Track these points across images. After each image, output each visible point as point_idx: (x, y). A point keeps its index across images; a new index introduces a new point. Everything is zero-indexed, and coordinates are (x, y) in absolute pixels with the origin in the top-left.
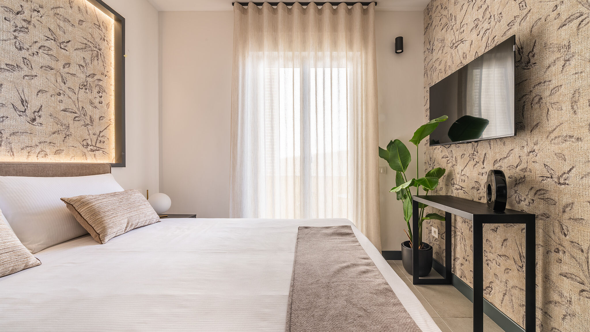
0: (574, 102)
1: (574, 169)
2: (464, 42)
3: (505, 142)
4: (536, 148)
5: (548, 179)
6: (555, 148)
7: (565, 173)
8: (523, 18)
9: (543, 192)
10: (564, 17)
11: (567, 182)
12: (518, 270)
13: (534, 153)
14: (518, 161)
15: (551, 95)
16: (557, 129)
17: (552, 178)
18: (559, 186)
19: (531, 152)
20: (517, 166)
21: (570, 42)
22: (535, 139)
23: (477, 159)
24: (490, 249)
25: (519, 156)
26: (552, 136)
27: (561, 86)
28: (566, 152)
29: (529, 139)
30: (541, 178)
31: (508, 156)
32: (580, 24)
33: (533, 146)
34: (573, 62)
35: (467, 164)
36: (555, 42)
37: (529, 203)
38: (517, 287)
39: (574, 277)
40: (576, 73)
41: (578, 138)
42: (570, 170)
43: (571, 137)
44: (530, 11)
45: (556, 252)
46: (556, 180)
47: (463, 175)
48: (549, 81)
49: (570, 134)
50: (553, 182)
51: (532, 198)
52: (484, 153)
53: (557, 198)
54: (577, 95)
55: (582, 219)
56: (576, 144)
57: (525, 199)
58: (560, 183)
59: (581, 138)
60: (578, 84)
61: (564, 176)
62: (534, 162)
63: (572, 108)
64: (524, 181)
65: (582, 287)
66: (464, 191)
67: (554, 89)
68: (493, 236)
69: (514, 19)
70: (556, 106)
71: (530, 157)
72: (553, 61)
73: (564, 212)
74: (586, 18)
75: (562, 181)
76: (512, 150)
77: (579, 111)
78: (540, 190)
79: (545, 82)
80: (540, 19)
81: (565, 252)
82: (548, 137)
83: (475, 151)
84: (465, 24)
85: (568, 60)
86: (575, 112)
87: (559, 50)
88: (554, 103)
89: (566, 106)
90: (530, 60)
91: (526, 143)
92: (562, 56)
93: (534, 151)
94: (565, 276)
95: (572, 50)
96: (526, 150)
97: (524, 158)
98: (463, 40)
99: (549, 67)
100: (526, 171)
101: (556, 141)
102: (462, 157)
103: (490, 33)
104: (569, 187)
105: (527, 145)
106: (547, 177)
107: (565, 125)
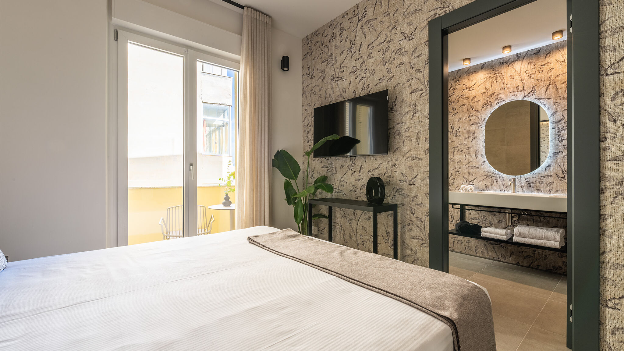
0: (418, 138)
1: (418, 176)
2: (344, 80)
3: (376, 158)
4: (396, 162)
5: (404, 182)
6: (408, 163)
7: (413, 178)
8: (389, 79)
9: (401, 190)
10: (413, 88)
11: (414, 183)
12: (385, 242)
13: (395, 166)
14: (385, 171)
15: (405, 131)
16: (409, 152)
17: (406, 181)
18: (410, 186)
19: (393, 165)
20: (385, 174)
21: (416, 103)
22: (396, 157)
23: (354, 169)
24: (365, 233)
25: (386, 168)
26: (407, 156)
27: (411, 127)
28: (413, 166)
29: (392, 157)
30: (400, 181)
31: (379, 167)
32: (421, 95)
33: (395, 161)
34: (417, 115)
35: (346, 172)
36: (408, 101)
37: (392, 197)
38: (385, 254)
39: (418, 237)
40: (419, 122)
41: (420, 159)
42: (416, 177)
43: (416, 157)
44: (393, 76)
45: (409, 225)
46: (408, 182)
47: (342, 181)
48: (405, 123)
49: (416, 156)
50: (407, 184)
51: (394, 194)
52: (360, 165)
53: (409, 193)
54: (419, 134)
55: (422, 204)
56: (419, 161)
57: (390, 195)
58: (410, 184)
59: (421, 159)
60: (420, 128)
61: (413, 180)
62: (395, 172)
63: (417, 141)
64: (389, 184)
65: (422, 242)
66: (343, 193)
67: (407, 128)
68: (367, 224)
69: (383, 77)
70: (408, 139)
71: (393, 168)
72: (407, 112)
73: (413, 201)
74: (424, 93)
75: (411, 183)
76: (381, 163)
77: (420, 143)
78: (399, 189)
79: (402, 123)
80: (400, 83)
81: (413, 224)
82: (404, 156)
83: (353, 163)
84: (344, 66)
85: (415, 113)
86: (418, 143)
87: (410, 106)
88: (407, 137)
89: (414, 139)
90: (393, 107)
91: (390, 160)
92: (412, 110)
93: (396, 165)
94: (413, 238)
95: (417, 108)
96: (390, 164)
97: (389, 169)
98: (343, 78)
99: (405, 114)
100: (390, 178)
101: (408, 159)
102: (342, 167)
103: (366, 80)
104: (416, 186)
105: (391, 160)
106: (403, 181)
107: (413, 150)
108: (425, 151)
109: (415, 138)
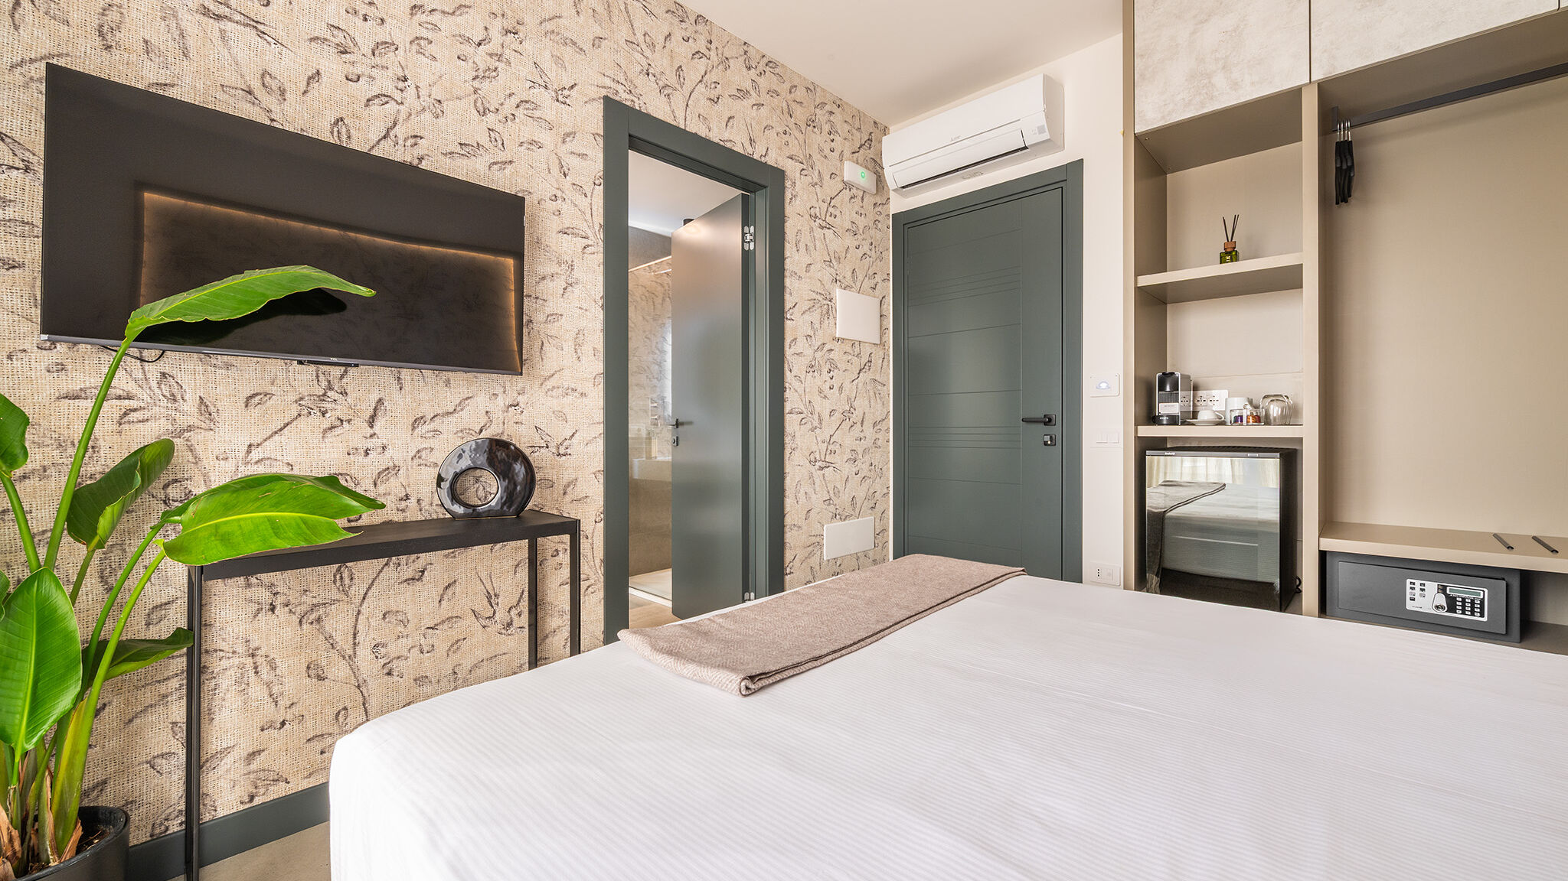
0: (578, 346)
1: (578, 433)
3: (448, 380)
4: (520, 398)
5: (542, 450)
6: (554, 403)
7: (567, 439)
11: (569, 451)
12: (484, 627)
13: (516, 408)
14: (483, 420)
15: (546, 322)
16: (555, 376)
17: (547, 447)
18: (558, 458)
19: (511, 406)
20: (481, 431)
22: (520, 385)
23: (341, 410)
25: (487, 412)
26: (549, 384)
27: (561, 315)
29: (508, 384)
30: (530, 449)
31: (458, 409)
33: (516, 395)
34: (577, 290)
35: (291, 424)
38: (482, 661)
40: (580, 308)
41: (582, 394)
42: (573, 435)
43: (574, 390)
44: (512, 161)
45: (555, 556)
46: (554, 450)
47: (258, 461)
48: (544, 300)
49: (573, 386)
50: (550, 454)
52: (374, 397)
53: (555, 477)
54: (581, 337)
55: (586, 497)
56: (580, 400)
58: (559, 455)
59: (585, 394)
60: (583, 323)
61: (565, 444)
62: (516, 423)
63: (576, 352)
67: (552, 315)
70: (554, 342)
71: (510, 414)
72: (550, 273)
73: (565, 493)
74: (591, 246)
75: (562, 451)
76: (467, 398)
77: (583, 358)
79: (537, 298)
82: (542, 385)
83: (331, 389)
85: (571, 285)
86: (579, 358)
88: (551, 337)
89: (569, 347)
91: (502, 390)
92: (563, 275)
93: (518, 405)
95: (576, 274)
96: (501, 402)
97: (498, 415)
99: (544, 278)
101: (554, 393)
102: (255, 401)
104: (571, 458)
105: (504, 392)
106: (540, 447)
107: (566, 372)
108: (595, 378)
109: (571, 343)
